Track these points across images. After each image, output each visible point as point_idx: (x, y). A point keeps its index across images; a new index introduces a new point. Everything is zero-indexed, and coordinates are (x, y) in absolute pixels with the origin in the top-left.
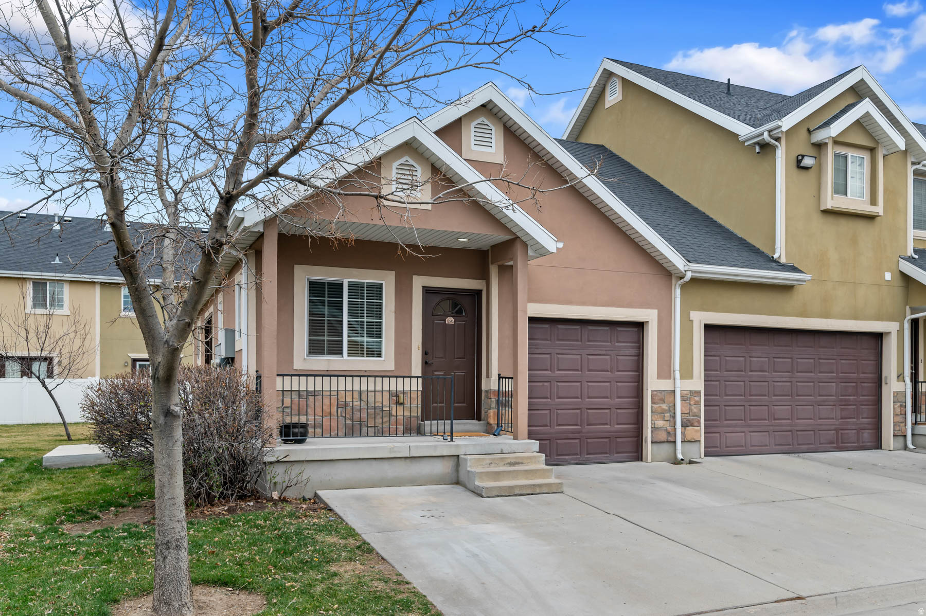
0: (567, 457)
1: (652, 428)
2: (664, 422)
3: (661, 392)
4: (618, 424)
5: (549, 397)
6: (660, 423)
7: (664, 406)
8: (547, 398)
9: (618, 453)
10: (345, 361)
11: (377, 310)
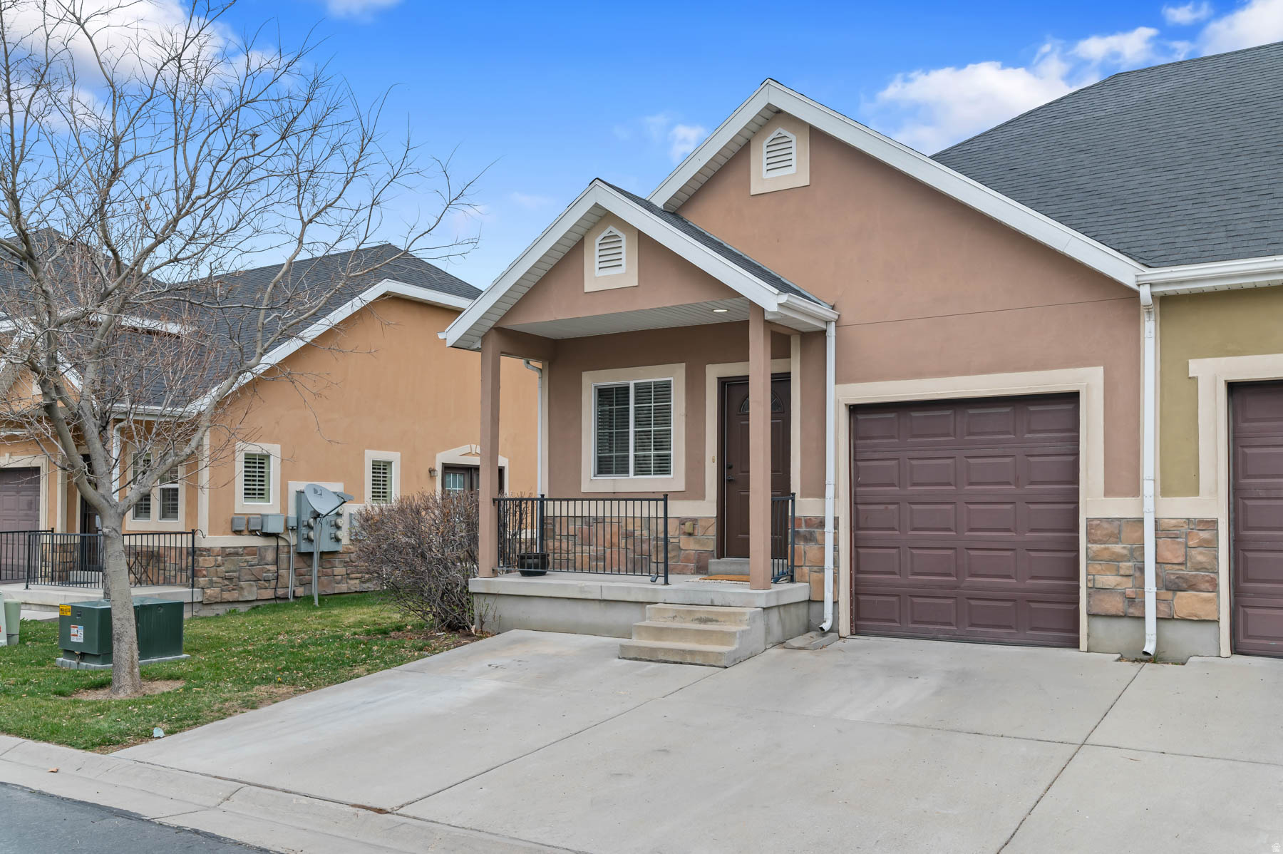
0: (931, 627)
1: (1088, 588)
2: (1119, 579)
3: (1110, 520)
4: (1033, 578)
5: (897, 528)
6: (1109, 580)
7: (1118, 548)
8: (893, 529)
9: (1033, 629)
10: (631, 482)
11: (664, 416)
